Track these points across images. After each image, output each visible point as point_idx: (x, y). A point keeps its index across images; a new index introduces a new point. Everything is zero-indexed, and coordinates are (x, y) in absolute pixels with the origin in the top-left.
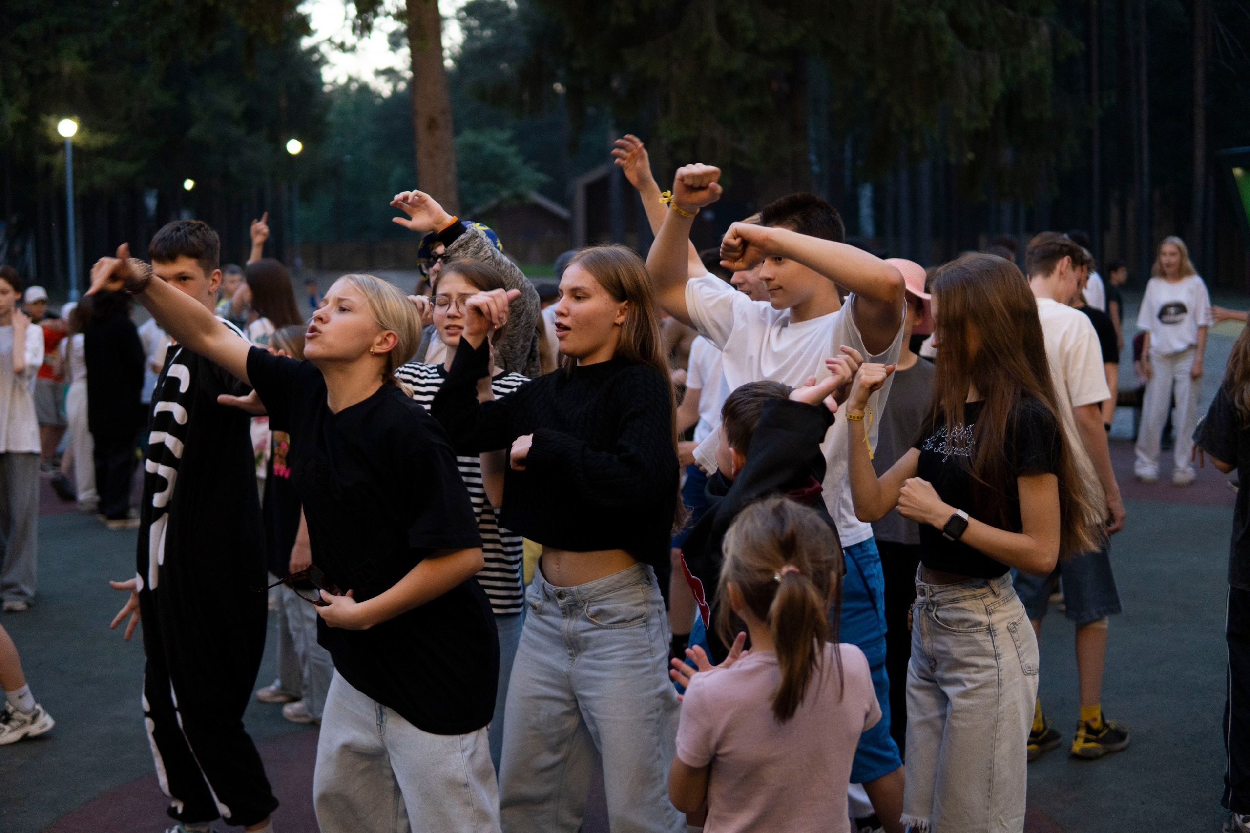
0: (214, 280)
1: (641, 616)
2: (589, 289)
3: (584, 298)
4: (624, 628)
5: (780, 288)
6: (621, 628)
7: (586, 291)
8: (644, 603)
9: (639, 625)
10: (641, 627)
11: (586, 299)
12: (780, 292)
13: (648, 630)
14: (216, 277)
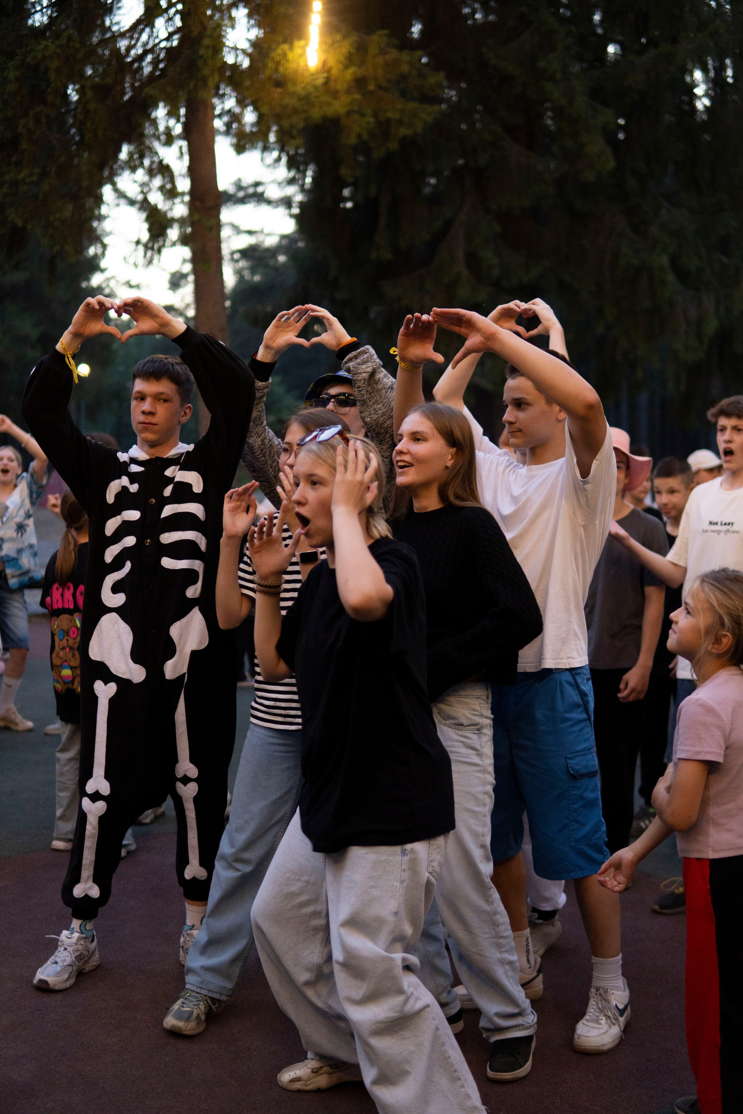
0: (185, 413)
1: (476, 725)
2: (428, 434)
3: (423, 440)
4: (460, 730)
5: (520, 431)
6: (457, 729)
7: (425, 435)
8: (479, 715)
9: (473, 732)
10: (473, 733)
11: (424, 442)
12: (519, 434)
13: (480, 738)
14: (188, 411)
